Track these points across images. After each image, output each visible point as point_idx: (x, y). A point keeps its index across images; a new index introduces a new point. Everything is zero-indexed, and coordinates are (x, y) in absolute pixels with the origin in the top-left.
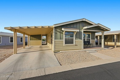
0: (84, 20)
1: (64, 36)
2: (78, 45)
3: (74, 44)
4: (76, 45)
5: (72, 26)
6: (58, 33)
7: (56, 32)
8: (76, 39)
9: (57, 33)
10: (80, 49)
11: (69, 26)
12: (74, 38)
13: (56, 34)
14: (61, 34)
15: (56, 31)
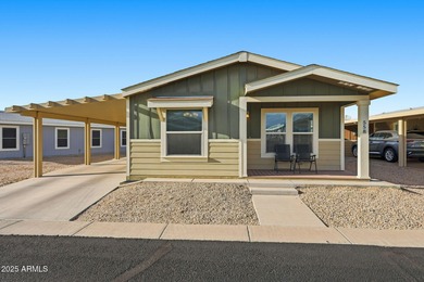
0: (242, 58)
1: (164, 125)
2: (222, 161)
3: (205, 155)
4: (210, 160)
5: (195, 87)
6: (140, 115)
7: (135, 113)
8: (210, 137)
9: (137, 118)
10: (232, 177)
11: (184, 90)
12: (205, 133)
13: (135, 121)
14: (153, 119)
15: (137, 109)
